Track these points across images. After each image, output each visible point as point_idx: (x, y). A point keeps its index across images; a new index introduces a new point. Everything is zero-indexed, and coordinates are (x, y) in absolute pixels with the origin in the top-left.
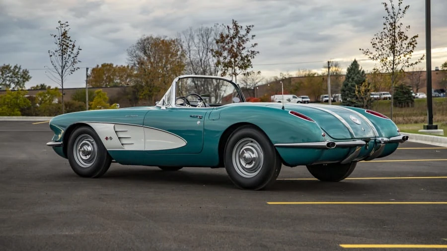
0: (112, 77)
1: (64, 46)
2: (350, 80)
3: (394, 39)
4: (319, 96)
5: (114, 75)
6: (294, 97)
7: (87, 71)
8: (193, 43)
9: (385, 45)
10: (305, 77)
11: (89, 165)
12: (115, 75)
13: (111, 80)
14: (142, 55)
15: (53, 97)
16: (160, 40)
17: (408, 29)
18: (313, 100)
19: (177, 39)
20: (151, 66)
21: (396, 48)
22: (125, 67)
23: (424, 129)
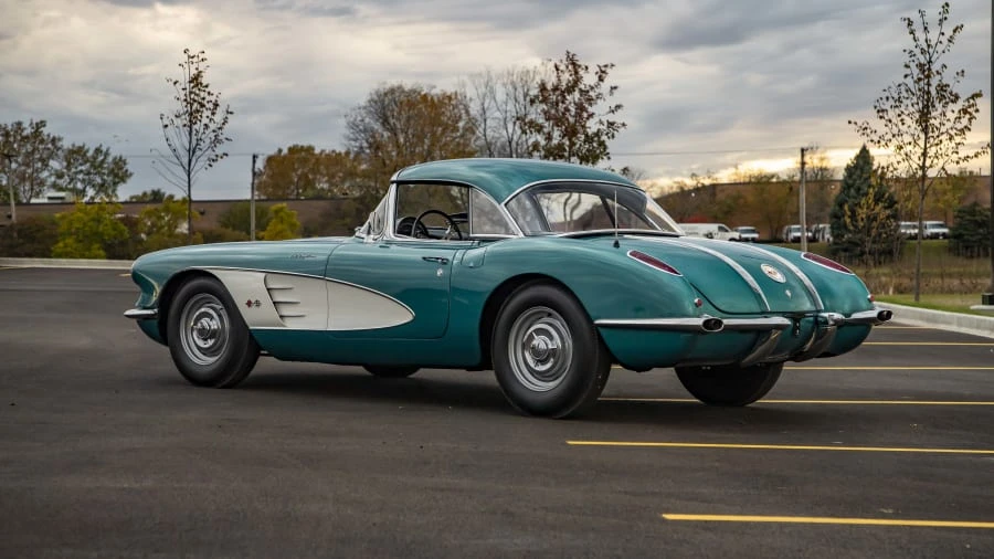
0: (310, 176)
1: (195, 105)
2: (852, 191)
3: (928, 101)
4: (780, 229)
5: (315, 171)
6: (720, 229)
7: (254, 162)
8: (493, 102)
9: (907, 112)
10: (749, 183)
11: (211, 360)
12: (319, 172)
13: (309, 184)
14: (377, 126)
15: (178, 218)
16: (419, 93)
17: (960, 78)
18: (765, 237)
19: (456, 93)
20: (398, 154)
21: (932, 121)
22: (340, 154)
23: (983, 303)
